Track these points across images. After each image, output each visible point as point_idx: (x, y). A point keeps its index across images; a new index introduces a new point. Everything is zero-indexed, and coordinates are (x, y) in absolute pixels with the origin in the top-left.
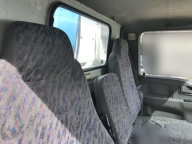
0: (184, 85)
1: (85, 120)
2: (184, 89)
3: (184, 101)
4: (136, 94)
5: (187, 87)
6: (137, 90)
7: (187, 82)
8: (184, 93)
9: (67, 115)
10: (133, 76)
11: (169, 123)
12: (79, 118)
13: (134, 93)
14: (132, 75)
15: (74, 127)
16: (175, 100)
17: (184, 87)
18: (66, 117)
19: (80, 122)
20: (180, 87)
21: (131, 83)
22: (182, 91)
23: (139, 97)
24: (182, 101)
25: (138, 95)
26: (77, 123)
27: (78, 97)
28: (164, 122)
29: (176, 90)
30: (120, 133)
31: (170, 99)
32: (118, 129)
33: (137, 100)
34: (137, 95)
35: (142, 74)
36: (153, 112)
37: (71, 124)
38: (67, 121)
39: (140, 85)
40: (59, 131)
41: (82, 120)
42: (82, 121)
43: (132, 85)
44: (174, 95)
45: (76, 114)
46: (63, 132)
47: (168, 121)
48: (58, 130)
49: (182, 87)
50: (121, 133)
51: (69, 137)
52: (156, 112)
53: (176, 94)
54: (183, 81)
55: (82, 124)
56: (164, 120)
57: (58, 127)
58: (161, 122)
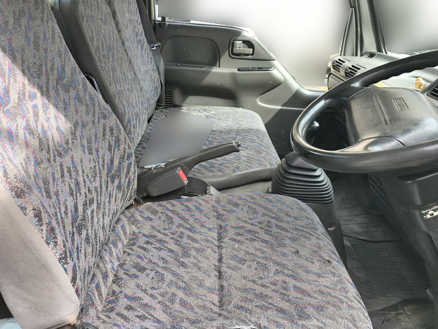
0: (239, 38)
1: (104, 162)
2: (239, 46)
3: (239, 70)
4: (150, 60)
5: (244, 42)
6: (151, 53)
7: (244, 33)
8: (238, 55)
9: (72, 157)
10: (140, 20)
11: (213, 112)
12: (92, 160)
13: (146, 58)
14: (137, 17)
15: (90, 176)
16: (224, 71)
17: (239, 42)
18: (73, 161)
19: (95, 166)
20: (231, 43)
21: (137, 35)
22: (235, 51)
23: (155, 67)
24: (235, 71)
25: (153, 63)
26: (91, 168)
27: (80, 123)
28: (205, 113)
29: (226, 51)
30: (125, 114)
31: (215, 70)
32: (122, 107)
33: (152, 72)
34: (151, 62)
35: (160, 19)
36: (184, 100)
37: (83, 172)
38: (76, 168)
39: (156, 43)
40: (69, 185)
41: (98, 162)
42: (99, 164)
43: (139, 41)
44: (221, 60)
45: (84, 152)
46: (76, 186)
47: (211, 111)
48: (67, 184)
49: (236, 42)
50: (127, 115)
51: (86, 193)
52: (191, 99)
53: (225, 58)
54: (236, 31)
55: (100, 170)
56: (204, 110)
57: (66, 179)
58: (199, 114)
